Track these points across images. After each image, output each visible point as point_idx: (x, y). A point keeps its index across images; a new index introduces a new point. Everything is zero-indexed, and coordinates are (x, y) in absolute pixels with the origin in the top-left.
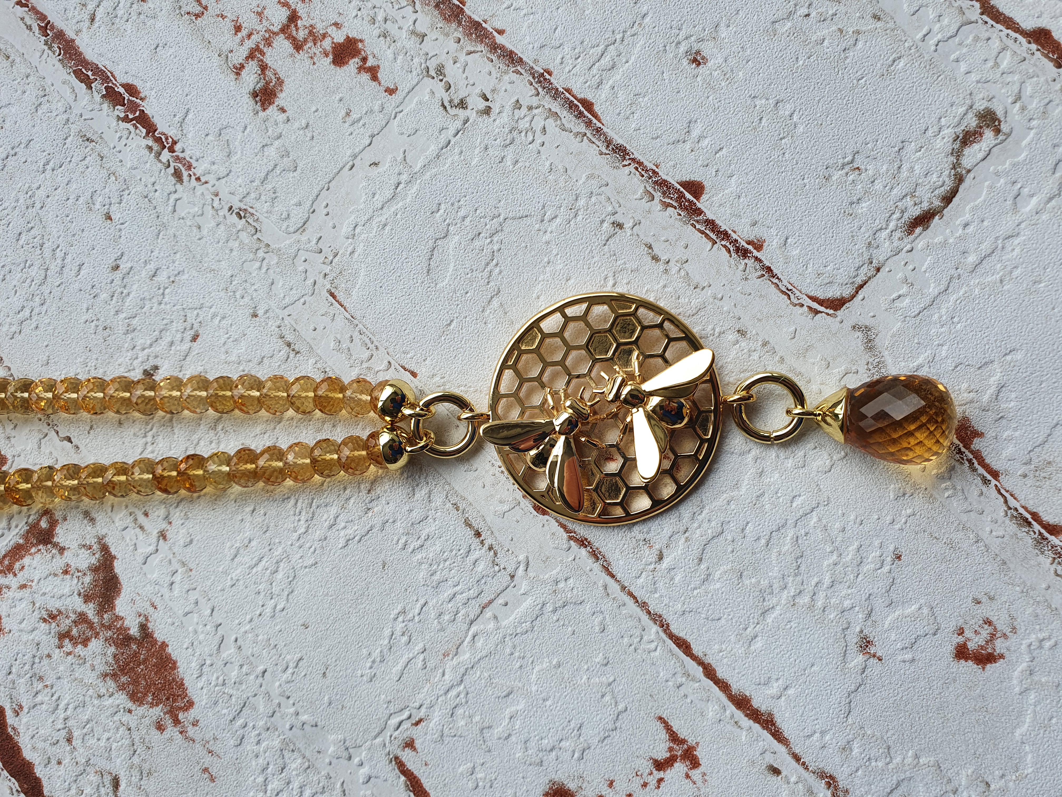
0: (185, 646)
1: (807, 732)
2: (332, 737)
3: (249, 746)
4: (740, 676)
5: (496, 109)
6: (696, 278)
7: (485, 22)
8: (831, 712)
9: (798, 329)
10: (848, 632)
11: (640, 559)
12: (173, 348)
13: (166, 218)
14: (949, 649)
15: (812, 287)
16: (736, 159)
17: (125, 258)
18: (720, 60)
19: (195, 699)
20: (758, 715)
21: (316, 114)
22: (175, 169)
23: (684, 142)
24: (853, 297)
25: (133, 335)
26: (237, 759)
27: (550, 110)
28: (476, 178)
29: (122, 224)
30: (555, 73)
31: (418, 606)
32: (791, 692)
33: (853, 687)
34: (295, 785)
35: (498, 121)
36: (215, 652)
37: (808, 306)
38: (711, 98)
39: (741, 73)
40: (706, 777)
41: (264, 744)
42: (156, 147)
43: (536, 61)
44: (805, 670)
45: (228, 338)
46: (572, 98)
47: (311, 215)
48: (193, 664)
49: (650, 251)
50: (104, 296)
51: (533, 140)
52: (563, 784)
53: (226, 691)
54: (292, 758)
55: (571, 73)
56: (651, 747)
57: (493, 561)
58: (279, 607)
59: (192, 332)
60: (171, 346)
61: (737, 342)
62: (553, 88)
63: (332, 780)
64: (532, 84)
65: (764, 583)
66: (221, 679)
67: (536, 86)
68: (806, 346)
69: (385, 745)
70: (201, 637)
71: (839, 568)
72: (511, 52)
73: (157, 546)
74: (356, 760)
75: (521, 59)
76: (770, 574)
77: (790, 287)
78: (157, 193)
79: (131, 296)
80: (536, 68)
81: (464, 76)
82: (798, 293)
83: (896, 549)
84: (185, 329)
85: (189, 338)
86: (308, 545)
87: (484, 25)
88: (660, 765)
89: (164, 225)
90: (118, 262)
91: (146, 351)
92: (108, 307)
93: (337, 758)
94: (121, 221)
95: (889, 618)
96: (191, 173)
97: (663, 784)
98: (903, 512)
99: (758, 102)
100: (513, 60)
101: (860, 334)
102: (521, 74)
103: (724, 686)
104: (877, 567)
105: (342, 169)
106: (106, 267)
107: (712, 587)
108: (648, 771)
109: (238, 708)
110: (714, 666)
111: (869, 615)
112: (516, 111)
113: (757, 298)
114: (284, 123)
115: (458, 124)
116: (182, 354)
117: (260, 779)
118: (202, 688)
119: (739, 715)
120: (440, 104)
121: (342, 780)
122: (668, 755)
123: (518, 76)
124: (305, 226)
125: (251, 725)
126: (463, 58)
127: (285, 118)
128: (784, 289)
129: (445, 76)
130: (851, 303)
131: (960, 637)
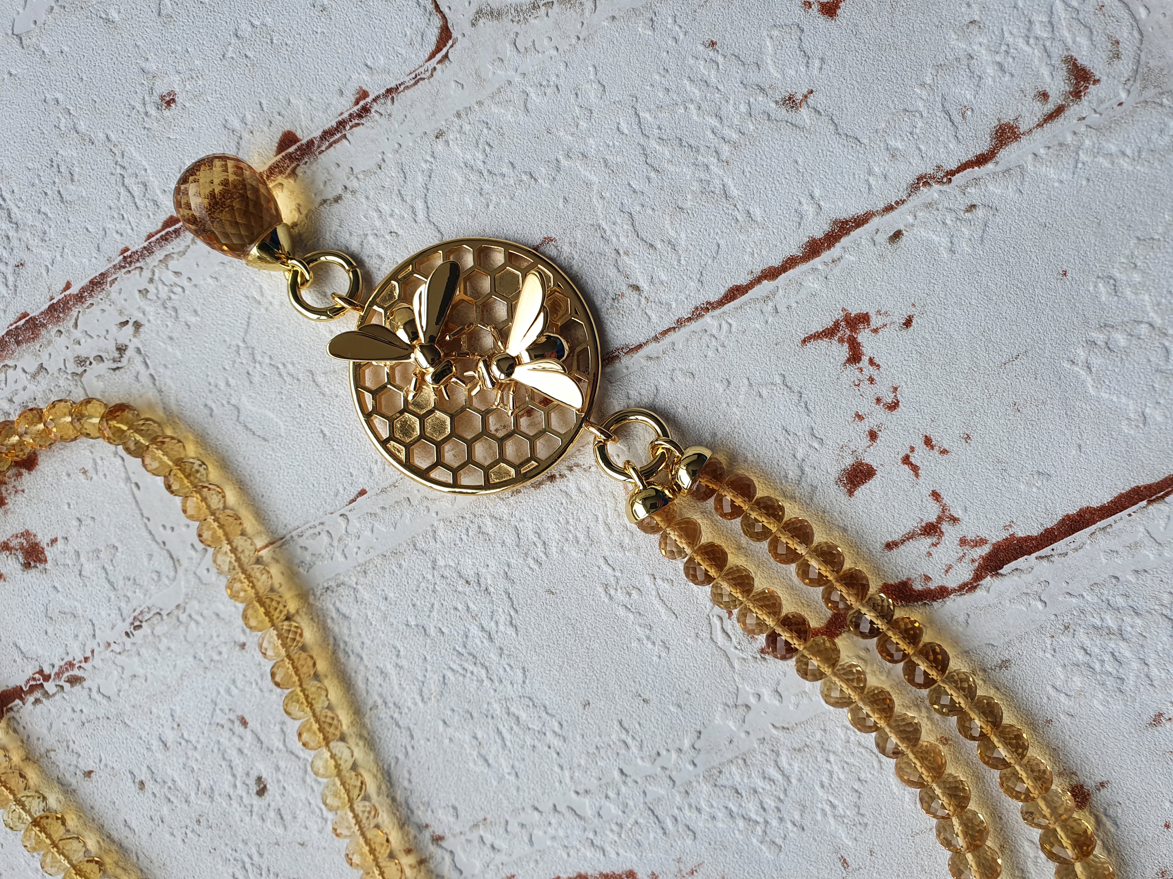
0: (565, 856)
1: (865, 189)
2: (718, 720)
3: (700, 824)
4: (784, 242)
5: (138, 316)
6: (371, 164)
7: (52, 299)
8: (850, 157)
9: (456, 79)
10: (773, 116)
11: (632, 310)
12: (246, 751)
13: (112, 710)
14: (821, 21)
15: (421, 54)
16: (275, 92)
17: (136, 772)
18: (177, 78)
19: (627, 867)
20: (831, 236)
21: (72, 506)
22: (68, 681)
23: (241, 138)
24: (444, 17)
25: (216, 793)
26: (710, 844)
27: (160, 261)
28: (194, 358)
29: (101, 761)
30: (127, 244)
31: (605, 567)
32: (817, 193)
33: (832, 127)
34: (760, 783)
35: (151, 318)
36: (582, 822)
37: (438, 63)
38: (210, 99)
39: (197, 62)
40: (882, 312)
41: (703, 805)
42: (38, 694)
43: (109, 260)
44: (799, 171)
45: (257, 684)
46: (158, 236)
47: (167, 547)
48: (589, 854)
49: (328, 202)
50: (165, 810)
51: (183, 288)
52: (844, 470)
53: (629, 826)
54: (728, 776)
55: (135, 228)
56: (832, 360)
57: (585, 470)
58: (557, 729)
59: (237, 723)
60: (242, 753)
61: (447, 142)
62: (142, 252)
63: (767, 738)
64: (129, 272)
65: (696, 186)
66: (615, 827)
67: (133, 267)
68: (474, 76)
69: (743, 659)
70: (561, 833)
71: (704, 106)
72: (91, 282)
73: (446, 850)
74: (752, 700)
75: (102, 274)
76: (688, 178)
77: (413, 75)
78: (84, 710)
79: (177, 779)
80: (116, 262)
81: (95, 338)
82: (422, 70)
83: (703, 44)
84: (231, 730)
85: (242, 729)
86: (501, 671)
87: (55, 301)
88: (855, 357)
89: (119, 715)
90: (137, 781)
91: (238, 784)
92: (178, 810)
93: (744, 722)
94: (97, 761)
95: (772, 71)
96: (77, 665)
97: (876, 360)
98: (669, 26)
99: (229, 54)
100: (99, 283)
101: (481, 21)
102: (116, 279)
103: (790, 263)
104: (715, 67)
105: (135, 498)
106: (137, 795)
107: (683, 243)
108: (857, 372)
109: (652, 818)
110: (766, 267)
111: (762, 90)
112: (149, 296)
113: (412, 110)
114: (66, 544)
115: (138, 359)
116: (255, 743)
117: (741, 823)
118: (618, 854)
119: (826, 255)
120: (112, 372)
121: (770, 726)
122: (846, 345)
123: (116, 282)
124: (175, 557)
125: (676, 811)
126: (77, 334)
127: (62, 541)
128: (413, 81)
129: (88, 358)
130: (449, 21)
131: (813, 6)
